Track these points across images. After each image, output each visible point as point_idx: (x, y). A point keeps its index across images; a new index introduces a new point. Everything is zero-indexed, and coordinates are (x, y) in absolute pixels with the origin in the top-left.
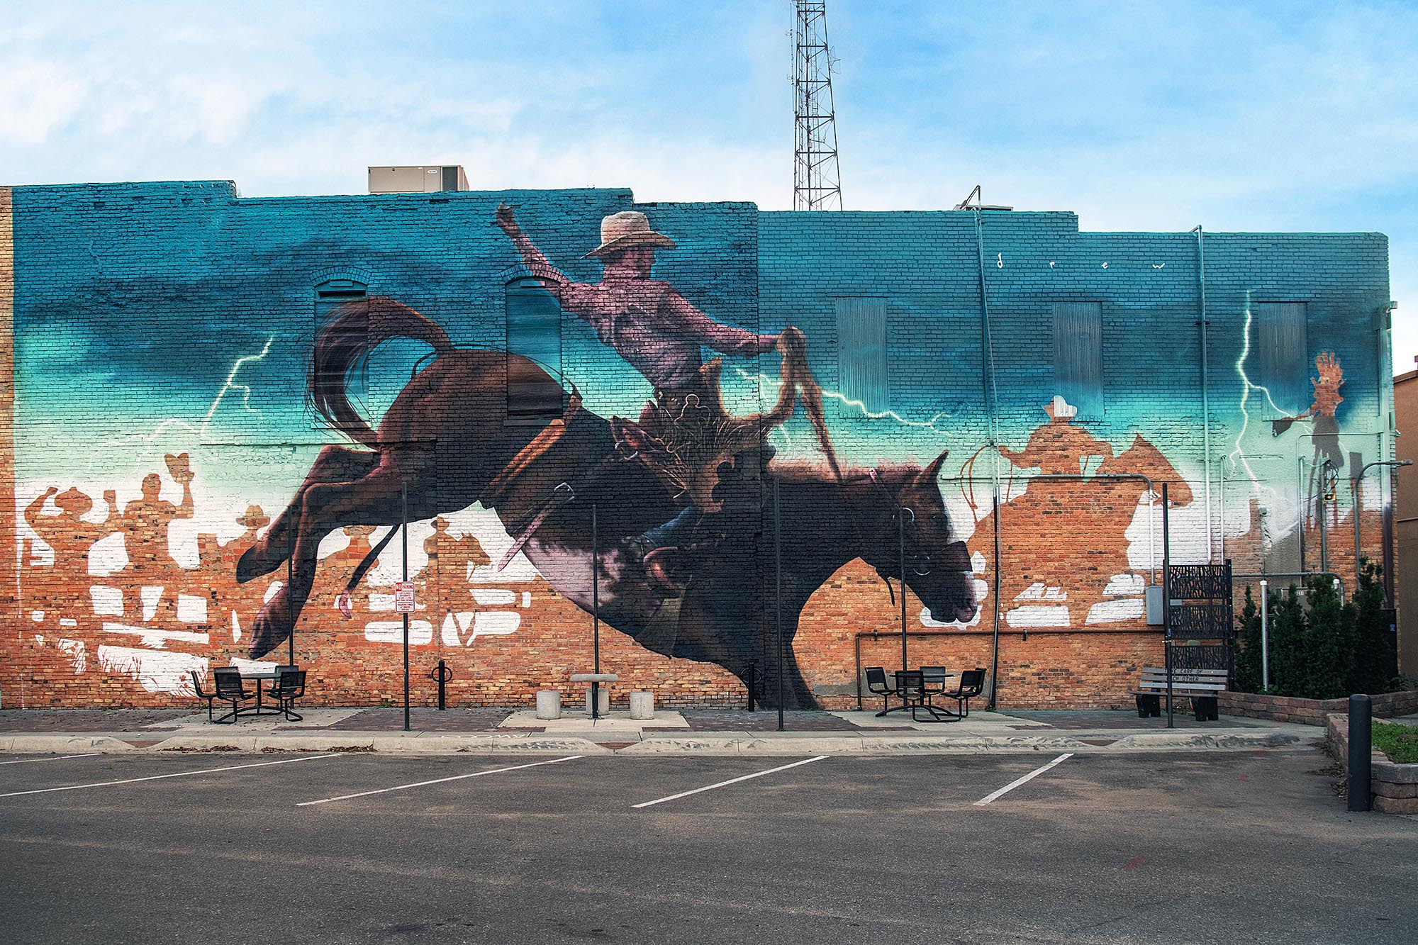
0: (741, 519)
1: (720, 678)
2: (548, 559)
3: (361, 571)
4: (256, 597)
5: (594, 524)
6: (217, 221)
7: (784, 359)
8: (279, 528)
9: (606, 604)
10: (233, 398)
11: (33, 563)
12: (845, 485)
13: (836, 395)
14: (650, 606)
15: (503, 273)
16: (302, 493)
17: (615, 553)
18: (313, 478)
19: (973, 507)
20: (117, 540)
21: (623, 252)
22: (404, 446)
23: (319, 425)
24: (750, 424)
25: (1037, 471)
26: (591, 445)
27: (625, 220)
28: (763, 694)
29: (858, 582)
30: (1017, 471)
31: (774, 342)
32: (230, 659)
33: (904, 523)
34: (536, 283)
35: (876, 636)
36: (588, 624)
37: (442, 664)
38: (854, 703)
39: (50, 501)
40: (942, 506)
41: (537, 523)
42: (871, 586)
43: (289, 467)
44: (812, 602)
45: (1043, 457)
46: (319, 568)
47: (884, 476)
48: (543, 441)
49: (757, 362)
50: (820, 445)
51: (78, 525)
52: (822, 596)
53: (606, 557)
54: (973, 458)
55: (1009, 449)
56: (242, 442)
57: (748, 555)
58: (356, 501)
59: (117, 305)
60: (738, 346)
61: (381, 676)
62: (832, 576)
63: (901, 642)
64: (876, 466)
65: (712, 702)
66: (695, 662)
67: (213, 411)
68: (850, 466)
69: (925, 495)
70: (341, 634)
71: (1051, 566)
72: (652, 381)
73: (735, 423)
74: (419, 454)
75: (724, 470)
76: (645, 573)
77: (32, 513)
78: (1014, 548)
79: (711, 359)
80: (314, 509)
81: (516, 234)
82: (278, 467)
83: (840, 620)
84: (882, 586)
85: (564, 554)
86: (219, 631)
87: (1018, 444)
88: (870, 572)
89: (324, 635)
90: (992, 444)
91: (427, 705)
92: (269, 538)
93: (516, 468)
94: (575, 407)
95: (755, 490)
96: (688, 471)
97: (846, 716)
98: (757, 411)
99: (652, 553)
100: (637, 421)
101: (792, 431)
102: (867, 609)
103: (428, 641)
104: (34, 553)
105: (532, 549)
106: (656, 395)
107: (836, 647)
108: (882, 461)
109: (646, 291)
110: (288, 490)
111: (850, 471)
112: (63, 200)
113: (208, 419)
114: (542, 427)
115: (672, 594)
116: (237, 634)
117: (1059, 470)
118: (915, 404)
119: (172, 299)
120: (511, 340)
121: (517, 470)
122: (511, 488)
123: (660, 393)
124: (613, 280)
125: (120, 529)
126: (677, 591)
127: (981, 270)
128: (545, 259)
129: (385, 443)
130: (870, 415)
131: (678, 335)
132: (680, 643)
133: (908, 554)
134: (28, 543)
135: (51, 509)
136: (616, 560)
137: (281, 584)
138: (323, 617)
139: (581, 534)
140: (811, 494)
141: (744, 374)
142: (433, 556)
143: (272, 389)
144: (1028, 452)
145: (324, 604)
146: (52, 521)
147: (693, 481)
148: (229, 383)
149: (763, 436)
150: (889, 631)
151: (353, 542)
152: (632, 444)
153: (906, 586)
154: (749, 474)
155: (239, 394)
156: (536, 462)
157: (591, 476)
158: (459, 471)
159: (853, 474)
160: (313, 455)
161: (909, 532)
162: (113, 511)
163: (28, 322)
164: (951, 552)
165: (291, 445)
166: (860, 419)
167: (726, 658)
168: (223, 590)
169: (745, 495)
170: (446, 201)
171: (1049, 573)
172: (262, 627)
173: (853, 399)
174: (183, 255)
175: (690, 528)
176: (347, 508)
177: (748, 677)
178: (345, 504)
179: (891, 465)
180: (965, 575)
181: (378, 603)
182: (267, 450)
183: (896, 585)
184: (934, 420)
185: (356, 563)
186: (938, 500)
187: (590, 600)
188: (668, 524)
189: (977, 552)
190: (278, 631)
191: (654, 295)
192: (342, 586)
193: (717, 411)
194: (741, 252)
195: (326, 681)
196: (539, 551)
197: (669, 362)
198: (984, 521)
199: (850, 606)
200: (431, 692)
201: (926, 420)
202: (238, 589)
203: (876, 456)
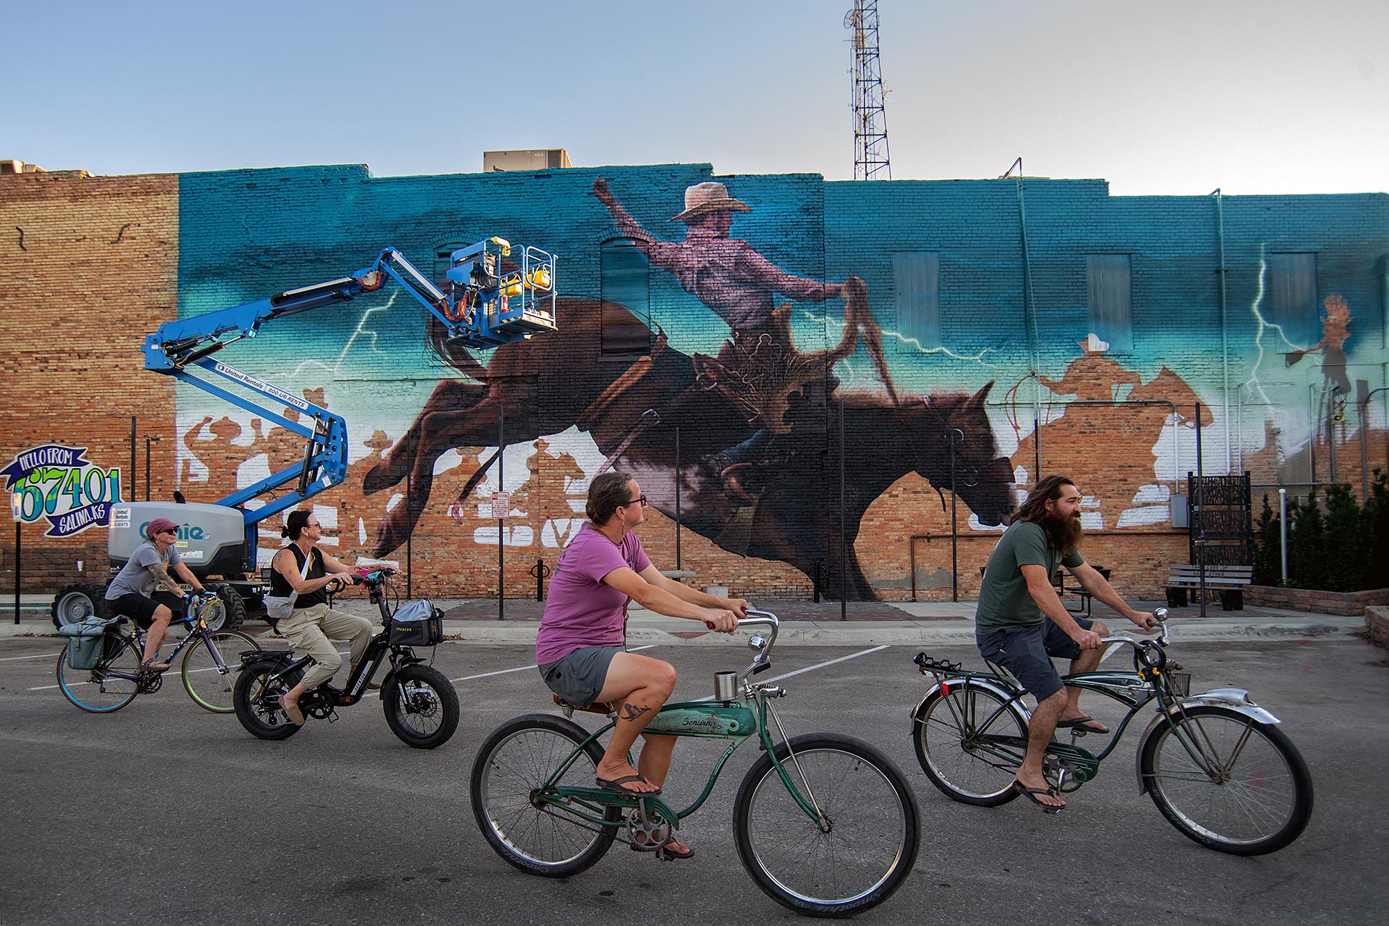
0: (808, 439)
1: (789, 575)
2: (637, 473)
3: (471, 485)
4: (380, 506)
5: (677, 444)
6: (351, 197)
7: (848, 304)
8: (401, 449)
9: (688, 512)
10: (363, 341)
11: (191, 480)
12: (902, 410)
13: (894, 334)
14: (727, 513)
15: (598, 235)
16: (420, 420)
17: (696, 468)
18: (430, 407)
19: (1016, 428)
20: (263, 459)
21: (704, 215)
22: (511, 380)
23: (436, 363)
24: (817, 359)
25: (1073, 397)
26: (674, 377)
27: (706, 190)
28: (828, 588)
29: (914, 492)
30: (1055, 397)
31: (839, 290)
32: (357, 558)
33: (955, 442)
34: (628, 243)
35: (929, 538)
36: (671, 528)
37: (540, 562)
38: (909, 595)
39: (207, 427)
40: (988, 427)
41: (626, 443)
42: (925, 495)
43: (409, 399)
44: (872, 510)
45: (1079, 385)
46: (435, 483)
47: (937, 402)
48: (632, 375)
49: (823, 306)
50: (879, 376)
51: (229, 448)
52: (881, 504)
53: (687, 472)
54: (1017, 387)
55: (1048, 379)
56: (370, 378)
57: (815, 470)
58: (468, 426)
59: (265, 267)
60: (806, 293)
61: (488, 572)
62: (890, 487)
63: (952, 543)
64: (929, 394)
65: (782, 595)
66: (766, 561)
67: (345, 352)
68: (906, 393)
69: (974, 418)
70: (453, 538)
71: (1086, 478)
72: (730, 323)
73: (803, 358)
74: (524, 386)
75: (793, 398)
76: (722, 485)
77: (190, 439)
78: (1053, 462)
79: (782, 304)
80: (431, 433)
81: (610, 203)
82: (400, 399)
83: (897, 525)
84: (934, 495)
85: (651, 470)
86: (348, 535)
87: (1057, 375)
88: (925, 483)
89: (439, 538)
90: (1033, 374)
91: (528, 597)
92: (392, 458)
93: (608, 397)
94: (661, 345)
95: (822, 415)
96: (761, 398)
97: (903, 607)
98: (823, 348)
99: (729, 468)
100: (717, 356)
101: (854, 365)
102: (921, 515)
103: (529, 543)
104: (192, 471)
105: (622, 465)
106: (733, 335)
107: (893, 547)
108: (935, 389)
109: (724, 248)
110: (410, 417)
111: (906, 398)
112: (222, 183)
113: (341, 360)
114: (632, 363)
115: (747, 503)
116: (363, 537)
117: (1093, 396)
118: (965, 341)
119: (311, 261)
120: (606, 290)
121: (609, 399)
122: (604, 414)
123: (737, 333)
124: (695, 239)
125: (264, 451)
126: (751, 501)
127: (1022, 228)
128: (635, 222)
129: (493, 378)
130: (924, 350)
131: (753, 284)
132: (753, 545)
133: (958, 468)
134: (187, 463)
135: (206, 435)
136: (696, 475)
137: (402, 496)
138: (437, 524)
139: (666, 453)
140: (871, 417)
141: (811, 316)
142: (534, 471)
143: (396, 333)
144: (1065, 381)
145: (439, 512)
146: (207, 445)
147: (766, 407)
148: (359, 330)
149: (828, 369)
150: (941, 534)
151: (464, 461)
152: (712, 376)
153: (956, 495)
154: (815, 401)
155: (369, 338)
156: (626, 392)
157: (675, 404)
158: (558, 400)
159: (909, 400)
160: (432, 387)
161: (959, 449)
162: (259, 435)
163: (191, 282)
164: (996, 466)
165: (412, 380)
166: (916, 354)
167: (794, 557)
168: (351, 500)
169: (813, 419)
170: (549, 176)
171: (1085, 484)
172: (385, 532)
173: (909, 337)
174: (322, 225)
175: (763, 447)
176: (459, 432)
177: (814, 572)
178: (458, 429)
179: (943, 393)
180: (1008, 486)
181: (484, 512)
182: (391, 384)
183: (947, 494)
184: (981, 355)
185: (467, 478)
186: (985, 423)
187: (673, 509)
188: (743, 444)
189: (1020, 466)
190: (399, 535)
191: (732, 251)
192: (455, 497)
193: (788, 348)
194: (809, 215)
195: (440, 576)
196: (629, 467)
197: (745, 307)
198: (1026, 439)
199: (906, 512)
200: (532, 586)
201: (974, 354)
202: (364, 500)
203: (930, 385)
